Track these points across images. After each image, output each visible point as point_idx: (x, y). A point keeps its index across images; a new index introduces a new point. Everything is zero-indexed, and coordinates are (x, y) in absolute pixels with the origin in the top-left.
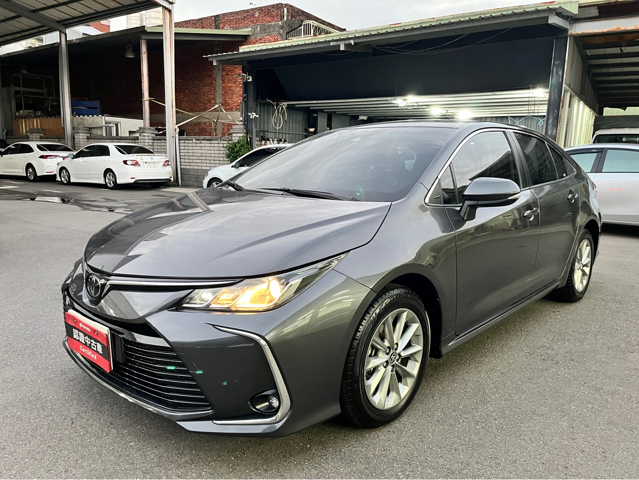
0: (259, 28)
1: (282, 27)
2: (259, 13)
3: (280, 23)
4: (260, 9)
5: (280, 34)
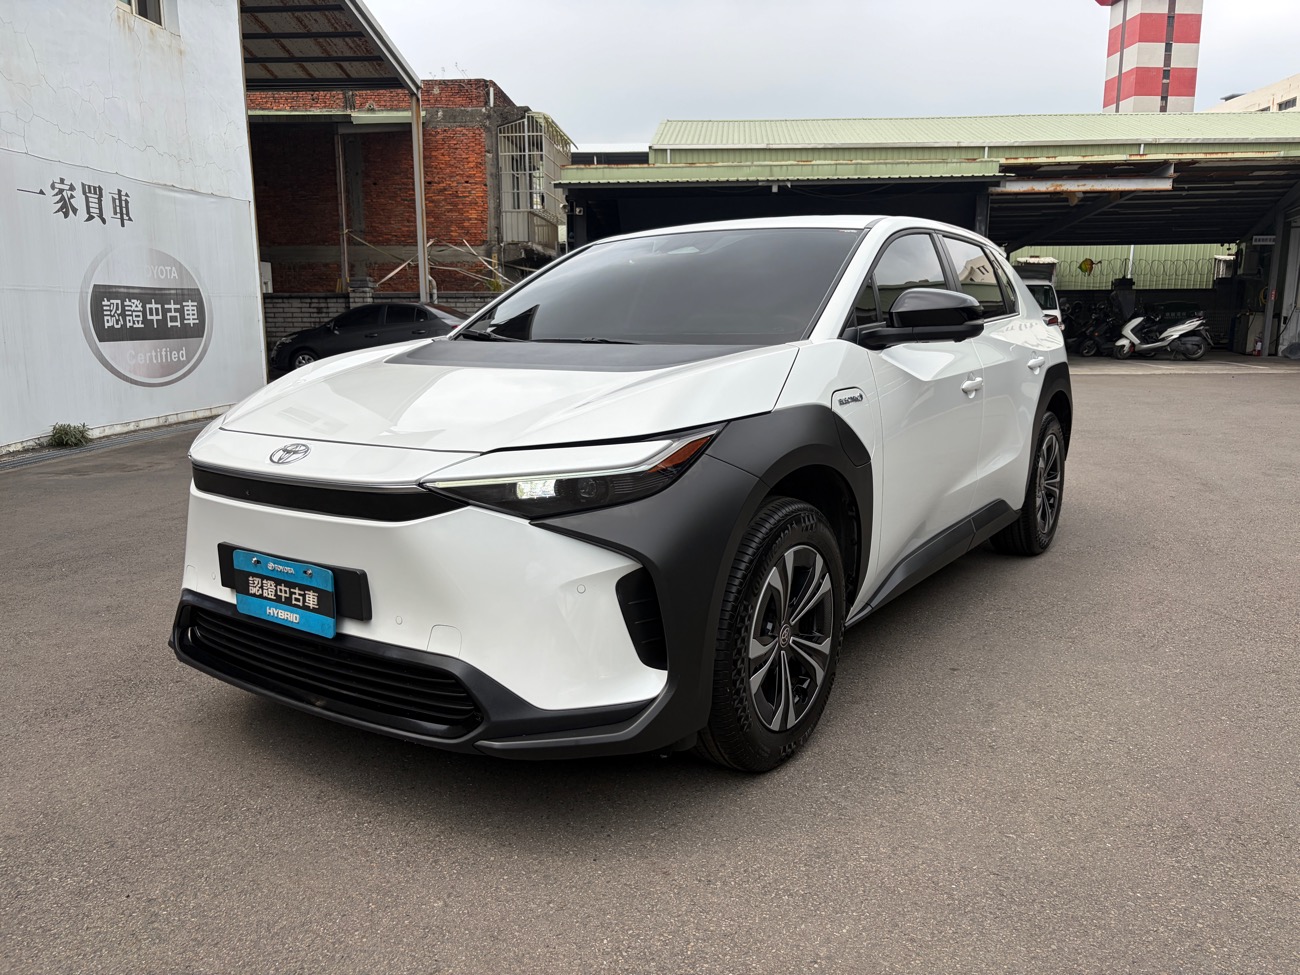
0: (440, 114)
1: (489, 117)
2: (442, 90)
3: (484, 110)
4: (444, 84)
5: (485, 126)
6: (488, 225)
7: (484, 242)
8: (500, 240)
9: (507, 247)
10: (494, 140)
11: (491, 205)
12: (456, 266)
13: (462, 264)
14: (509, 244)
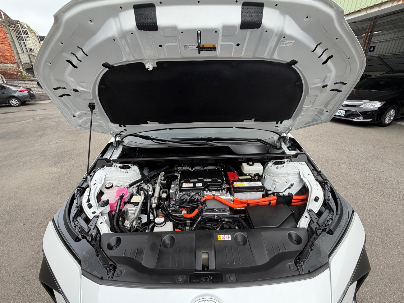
1: (3, 22)
3: (1, 19)
5: (4, 26)
6: (15, 57)
7: (15, 63)
8: (21, 62)
9: (25, 64)
10: (8, 30)
11: (14, 51)
12: (7, 70)
13: (9, 69)
14: (25, 63)
